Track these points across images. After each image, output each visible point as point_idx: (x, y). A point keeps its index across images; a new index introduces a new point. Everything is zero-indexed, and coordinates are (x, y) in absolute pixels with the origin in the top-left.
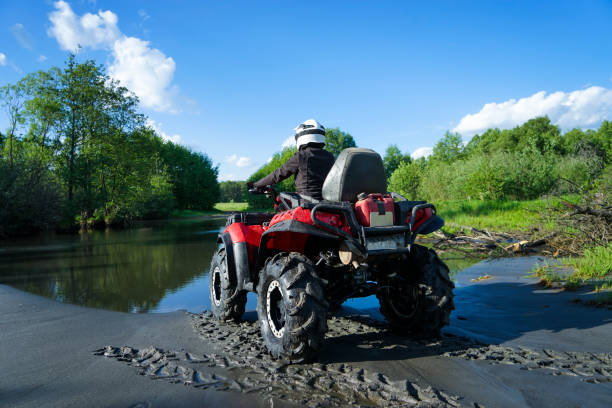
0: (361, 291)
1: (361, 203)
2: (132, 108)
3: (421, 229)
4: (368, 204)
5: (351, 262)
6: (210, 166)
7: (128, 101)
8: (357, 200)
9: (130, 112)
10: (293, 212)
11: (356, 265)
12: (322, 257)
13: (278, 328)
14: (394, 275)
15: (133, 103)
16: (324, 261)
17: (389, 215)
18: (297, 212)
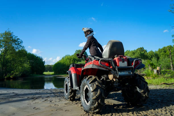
0: (116, 89)
1: (116, 58)
2: (21, 44)
3: (137, 67)
4: (118, 59)
5: (113, 79)
6: (42, 61)
7: (19, 42)
8: (115, 58)
9: (20, 45)
10: (93, 61)
11: (114, 80)
12: (103, 77)
13: (88, 102)
14: (127, 84)
15: (21, 43)
16: (103, 79)
17: (126, 63)
18: (94, 62)
